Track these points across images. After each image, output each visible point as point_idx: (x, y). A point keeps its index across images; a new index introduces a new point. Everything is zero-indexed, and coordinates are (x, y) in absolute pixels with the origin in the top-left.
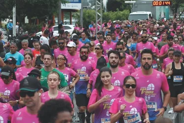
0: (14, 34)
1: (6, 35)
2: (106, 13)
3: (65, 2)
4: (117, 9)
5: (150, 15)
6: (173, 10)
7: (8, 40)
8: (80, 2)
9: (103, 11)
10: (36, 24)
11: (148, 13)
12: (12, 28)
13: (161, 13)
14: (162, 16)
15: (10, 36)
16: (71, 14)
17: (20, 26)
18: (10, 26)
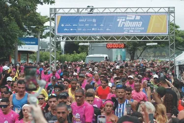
2: (63, 55)
3: (20, 44)
4: (74, 52)
5: (106, 57)
6: (131, 54)
8: (36, 44)
9: (61, 54)
11: (105, 56)
13: (117, 56)
14: (119, 59)
16: (28, 56)
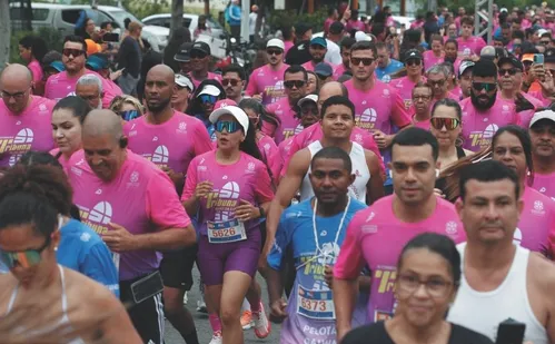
0: (245, 37)
1: (222, 37)
7: (227, 53)
10: (306, 11)
12: (239, 21)
15: (233, 40)
17: (261, 14)
18: (234, 14)
